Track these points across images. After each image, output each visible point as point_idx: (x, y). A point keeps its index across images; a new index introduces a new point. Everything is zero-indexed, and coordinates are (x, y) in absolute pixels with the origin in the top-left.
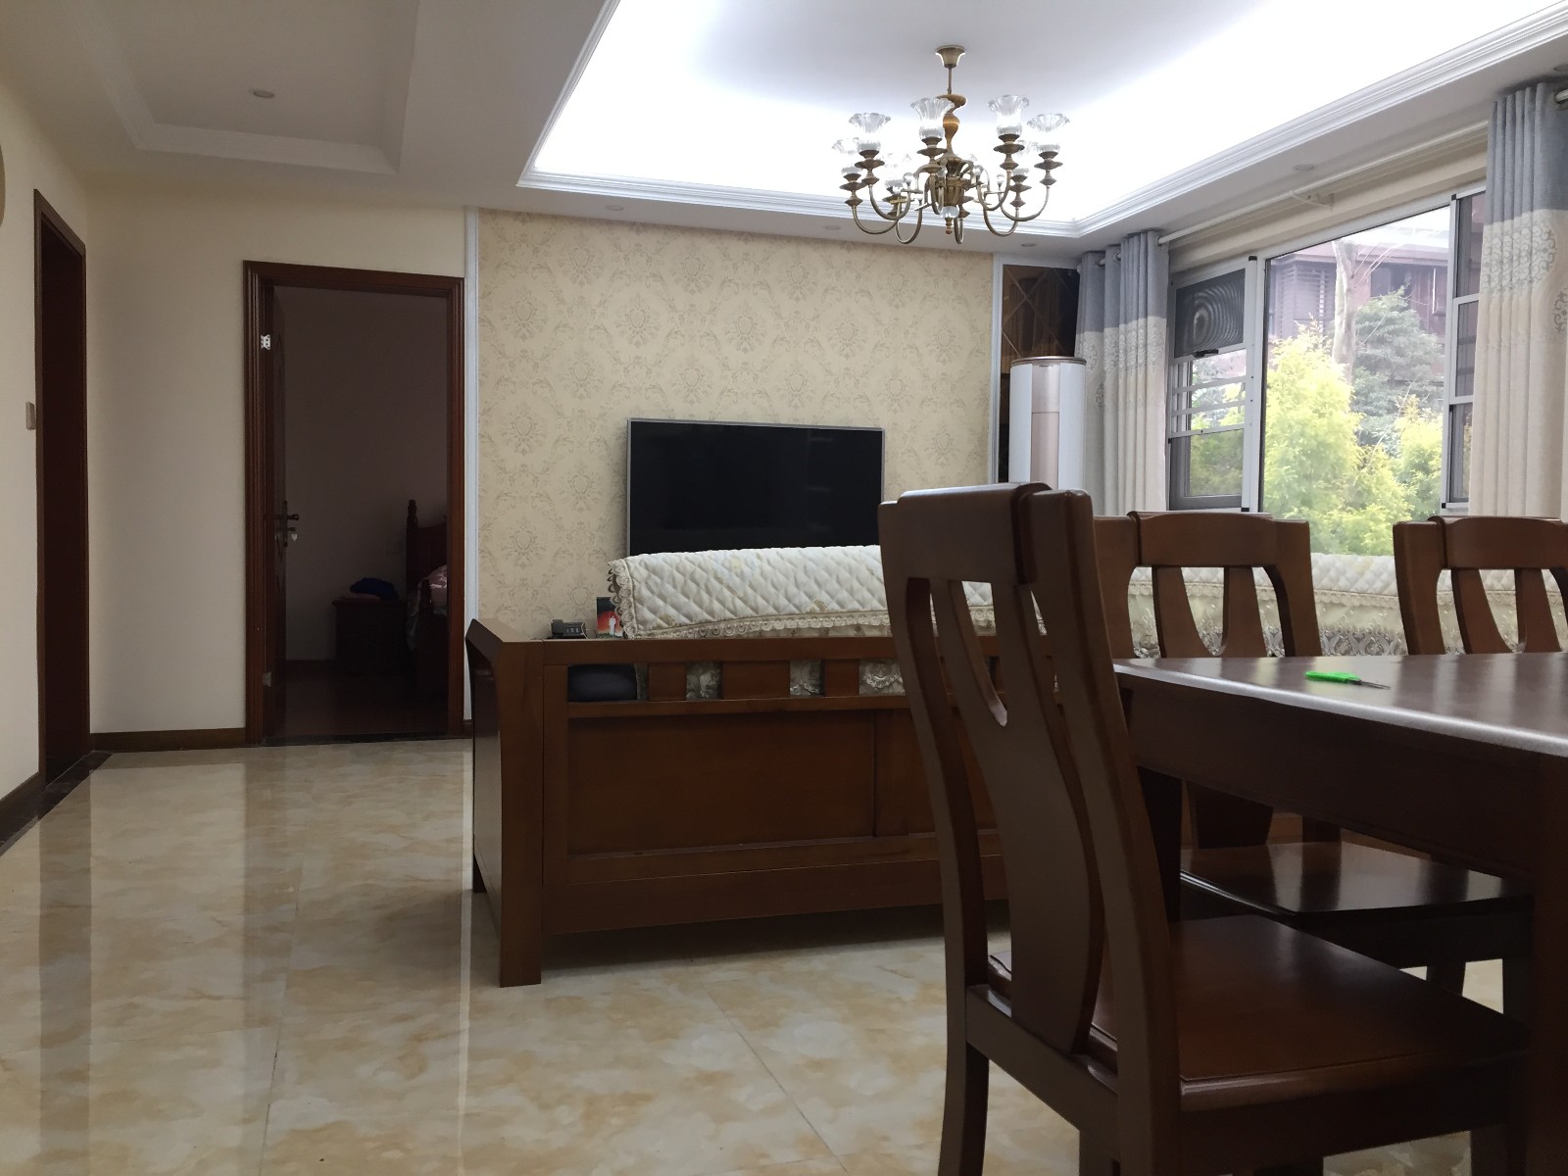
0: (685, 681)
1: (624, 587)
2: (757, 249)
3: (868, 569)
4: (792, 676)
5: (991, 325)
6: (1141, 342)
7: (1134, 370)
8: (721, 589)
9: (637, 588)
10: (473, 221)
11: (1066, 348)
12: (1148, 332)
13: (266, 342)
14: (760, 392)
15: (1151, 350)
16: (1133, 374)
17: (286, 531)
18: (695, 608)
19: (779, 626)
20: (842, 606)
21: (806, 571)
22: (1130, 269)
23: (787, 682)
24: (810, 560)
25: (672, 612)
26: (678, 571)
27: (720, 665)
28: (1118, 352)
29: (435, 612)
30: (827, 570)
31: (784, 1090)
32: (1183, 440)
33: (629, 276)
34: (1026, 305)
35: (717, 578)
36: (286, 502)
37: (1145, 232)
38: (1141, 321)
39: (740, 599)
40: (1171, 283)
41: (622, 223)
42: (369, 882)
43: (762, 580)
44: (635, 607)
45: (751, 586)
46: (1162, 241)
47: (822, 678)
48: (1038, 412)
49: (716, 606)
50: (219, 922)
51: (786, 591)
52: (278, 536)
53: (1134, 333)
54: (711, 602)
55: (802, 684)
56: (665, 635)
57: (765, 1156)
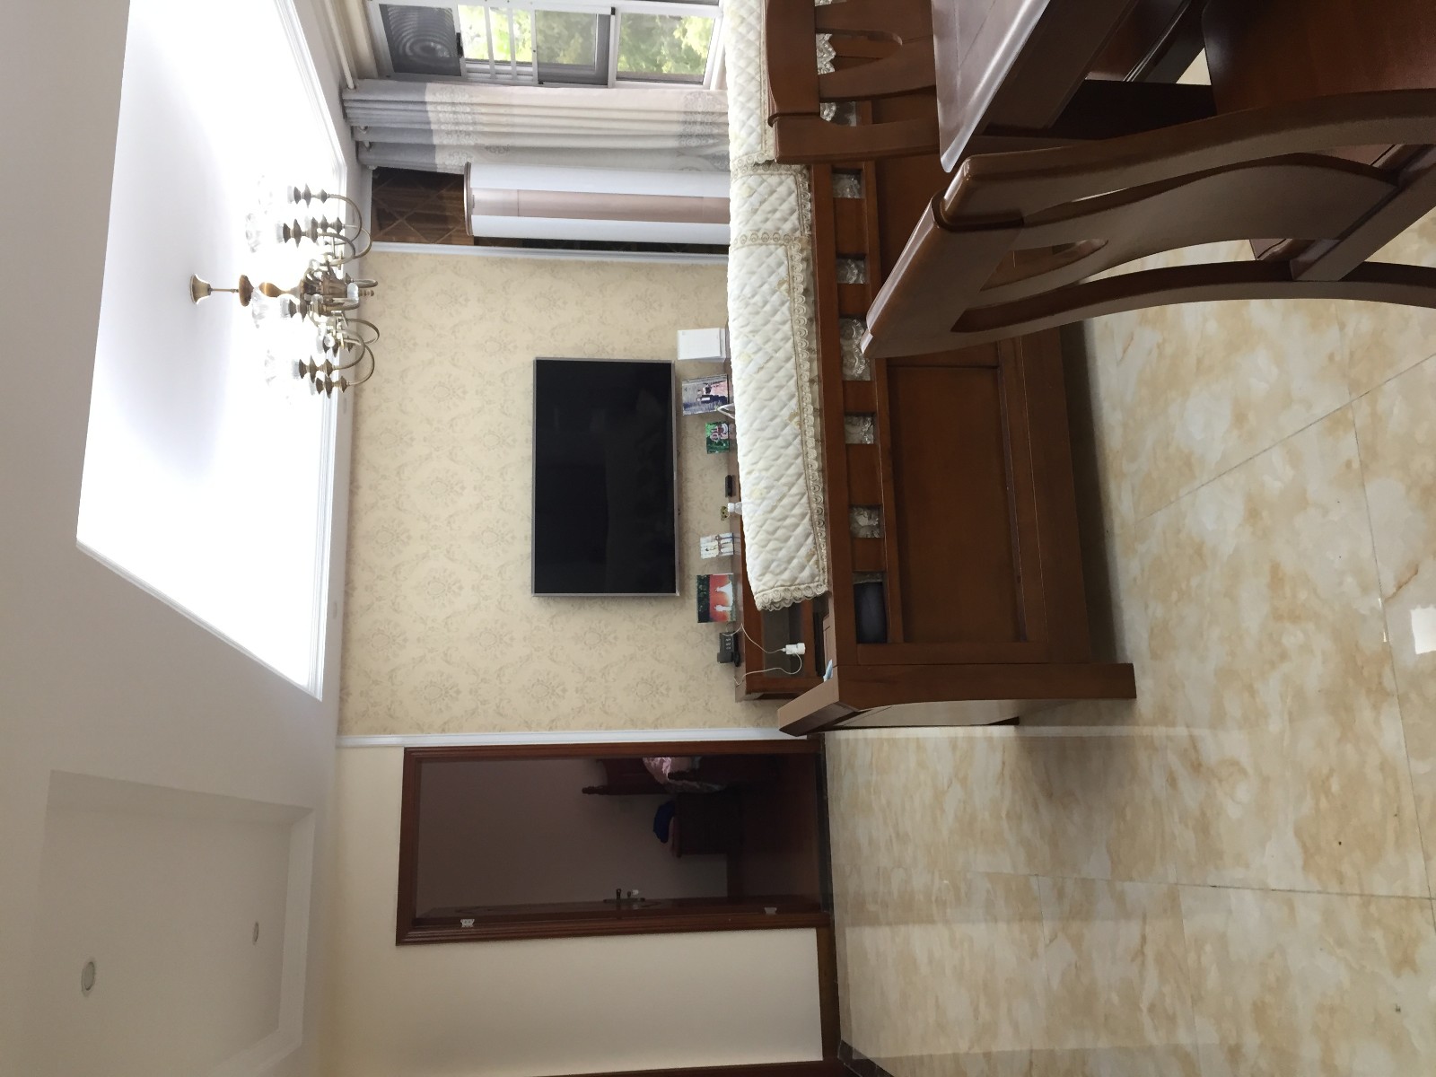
0: (866, 540)
1: (783, 594)
2: (365, 477)
3: (758, 371)
4: (856, 442)
5: (430, 255)
6: (449, 108)
7: (476, 116)
8: (782, 506)
9: (783, 583)
10: (351, 740)
11: (456, 182)
12: (439, 98)
13: (467, 923)
14: (502, 474)
15: (458, 99)
16: (481, 117)
17: (631, 900)
18: (800, 530)
19: (813, 454)
20: (793, 396)
21: (762, 429)
22: (378, 117)
23: (863, 446)
24: (751, 426)
25: (803, 551)
26: (766, 546)
27: (851, 507)
28: (456, 131)
29: (697, 767)
30: (761, 409)
31: (1270, 448)
32: (541, 70)
33: (396, 597)
34: (409, 220)
35: (772, 511)
36: (605, 901)
37: (342, 101)
38: (429, 108)
39: (790, 489)
40: (389, 77)
41: (346, 604)
42: (1004, 815)
43: (772, 470)
44: (799, 584)
45: (778, 480)
46: (351, 85)
47: (858, 415)
48: (517, 210)
49: (797, 511)
50: (1051, 941)
51: (782, 447)
52: (636, 907)
53: (441, 115)
54: (793, 516)
55: (863, 433)
56: (824, 557)
57: (1348, 464)
